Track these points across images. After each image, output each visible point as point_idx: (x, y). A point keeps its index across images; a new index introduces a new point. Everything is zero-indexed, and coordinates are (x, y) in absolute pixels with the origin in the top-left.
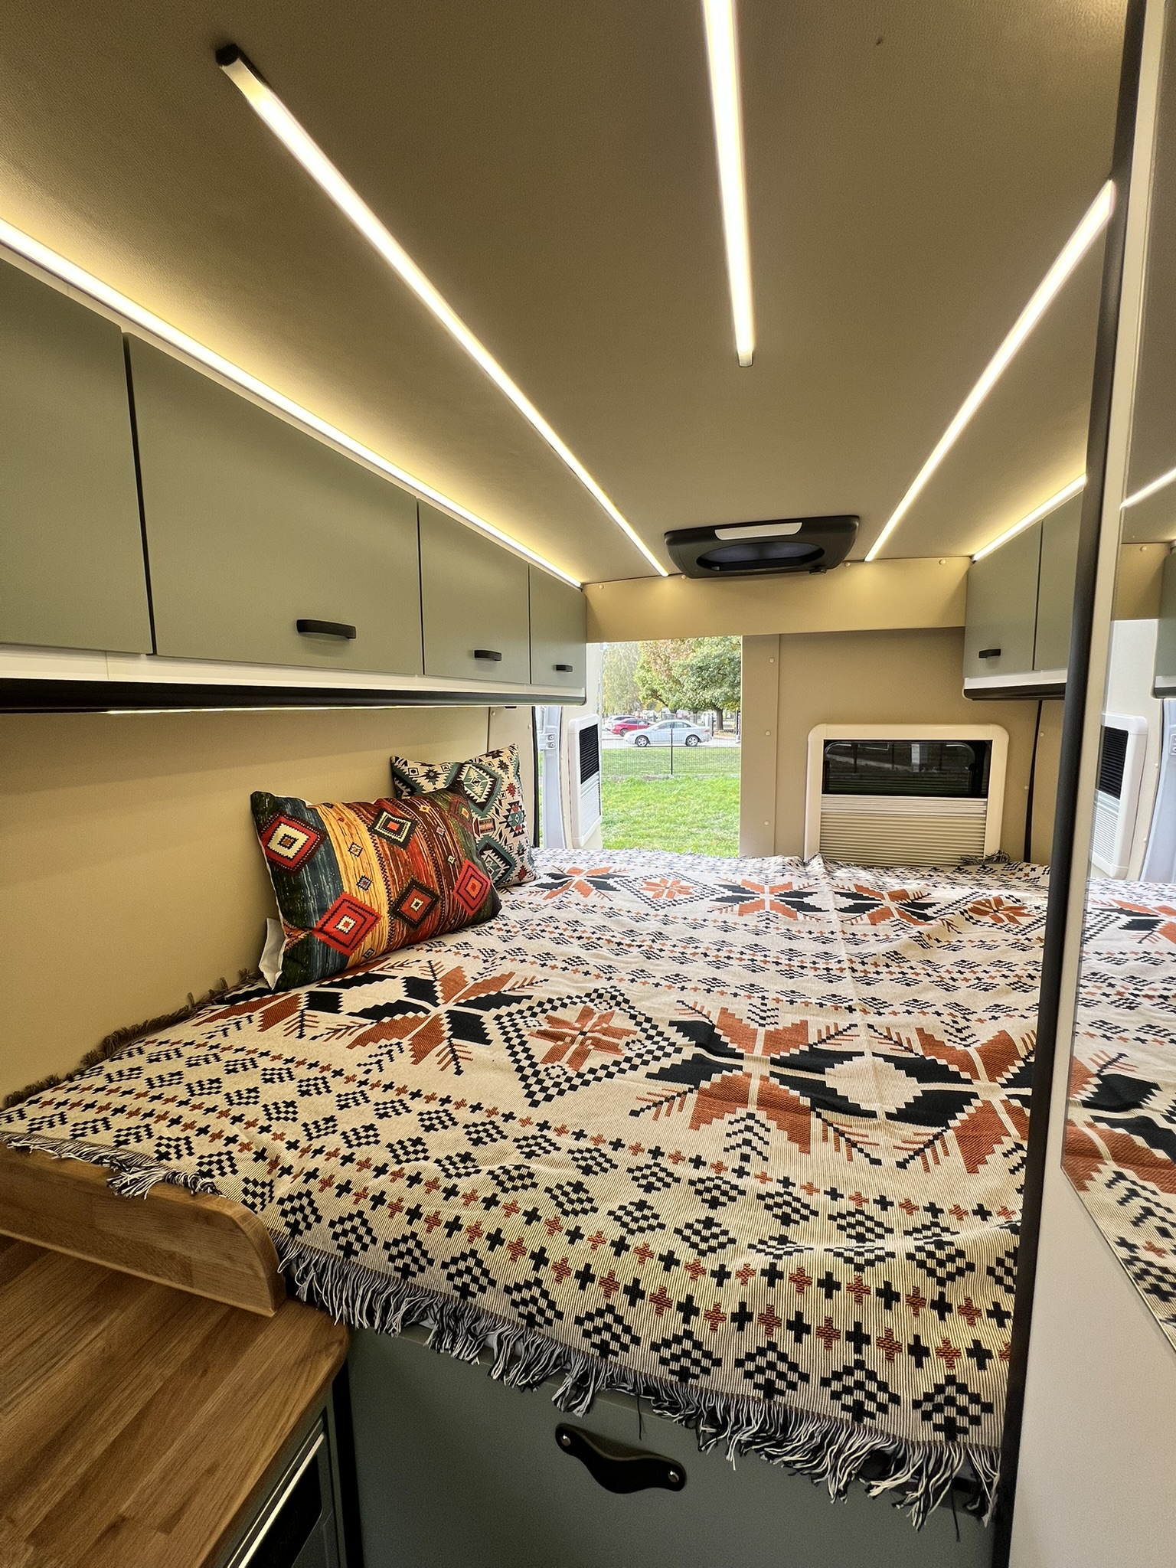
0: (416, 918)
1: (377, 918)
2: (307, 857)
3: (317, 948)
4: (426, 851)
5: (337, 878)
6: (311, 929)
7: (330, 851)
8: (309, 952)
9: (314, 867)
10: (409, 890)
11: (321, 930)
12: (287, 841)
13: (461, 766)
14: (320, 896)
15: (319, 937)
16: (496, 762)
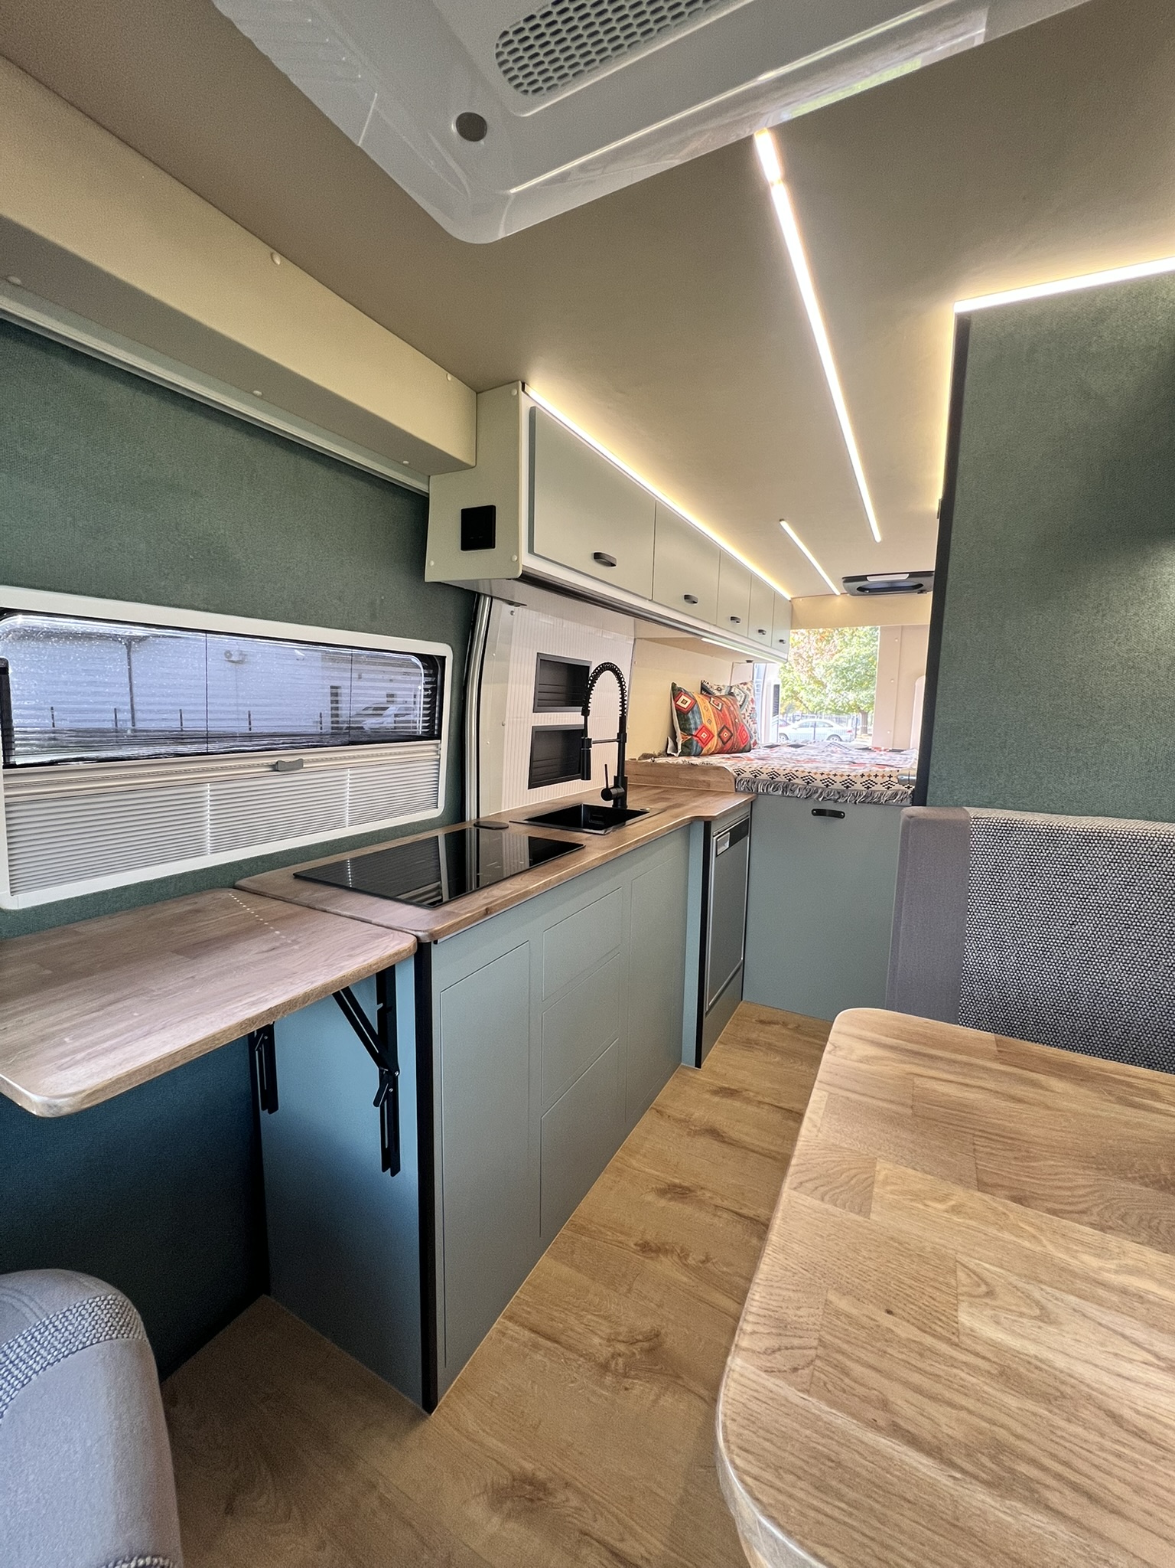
0: (725, 740)
1: (713, 736)
2: (691, 709)
3: (695, 743)
4: (728, 715)
5: (701, 718)
6: (692, 735)
7: (698, 707)
8: (691, 744)
9: (693, 713)
10: (723, 728)
11: (696, 736)
12: (684, 702)
13: (731, 687)
14: (695, 723)
15: (695, 738)
16: (745, 687)
